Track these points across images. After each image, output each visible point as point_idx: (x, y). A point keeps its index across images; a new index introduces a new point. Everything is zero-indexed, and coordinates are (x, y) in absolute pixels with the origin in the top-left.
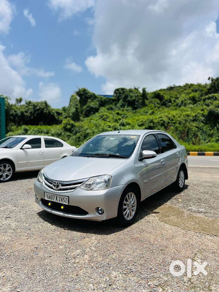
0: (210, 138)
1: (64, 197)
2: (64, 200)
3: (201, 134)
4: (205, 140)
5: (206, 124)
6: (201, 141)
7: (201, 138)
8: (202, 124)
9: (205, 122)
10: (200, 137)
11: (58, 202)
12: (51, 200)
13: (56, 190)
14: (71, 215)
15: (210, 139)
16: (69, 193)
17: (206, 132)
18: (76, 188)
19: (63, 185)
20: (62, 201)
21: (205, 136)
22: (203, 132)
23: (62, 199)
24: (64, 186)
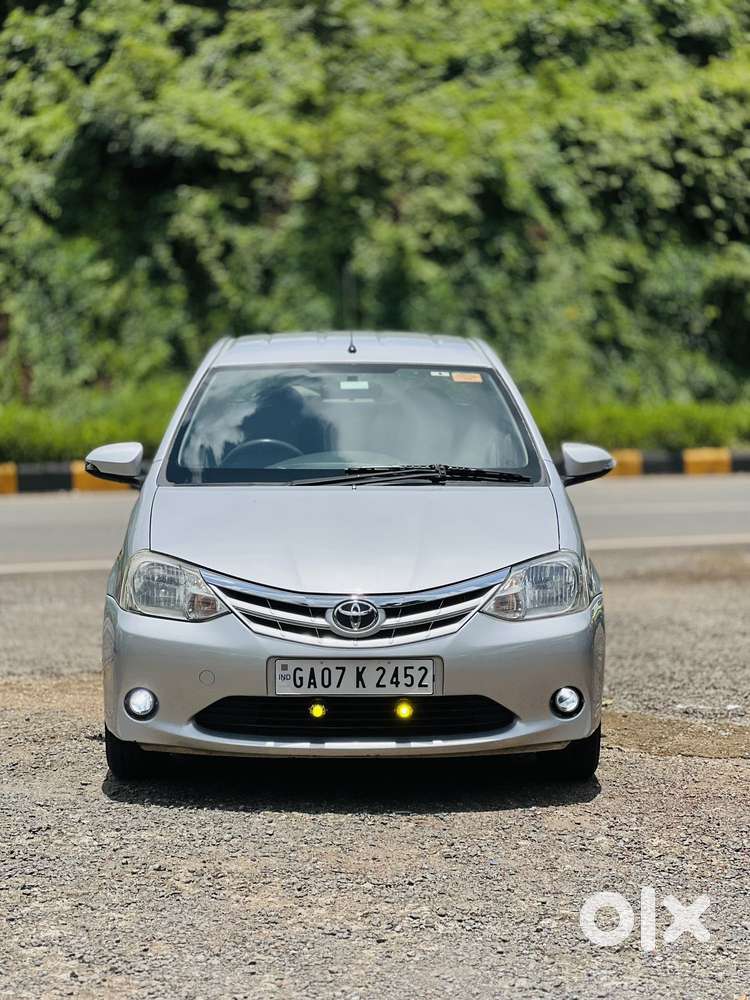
0: (106, 347)
1: (409, 663)
2: (406, 676)
3: (37, 319)
4: (69, 365)
5: (66, 227)
6: (38, 371)
7: (35, 345)
8: (37, 230)
9: (54, 210)
10: (24, 337)
11: (371, 690)
12: (320, 691)
13: (358, 639)
14: (443, 740)
15: (107, 358)
16: (440, 640)
17: (69, 300)
18: (464, 616)
19: (392, 612)
20: (397, 683)
21: (64, 331)
22: (48, 292)
23: (396, 674)
24: (402, 615)
